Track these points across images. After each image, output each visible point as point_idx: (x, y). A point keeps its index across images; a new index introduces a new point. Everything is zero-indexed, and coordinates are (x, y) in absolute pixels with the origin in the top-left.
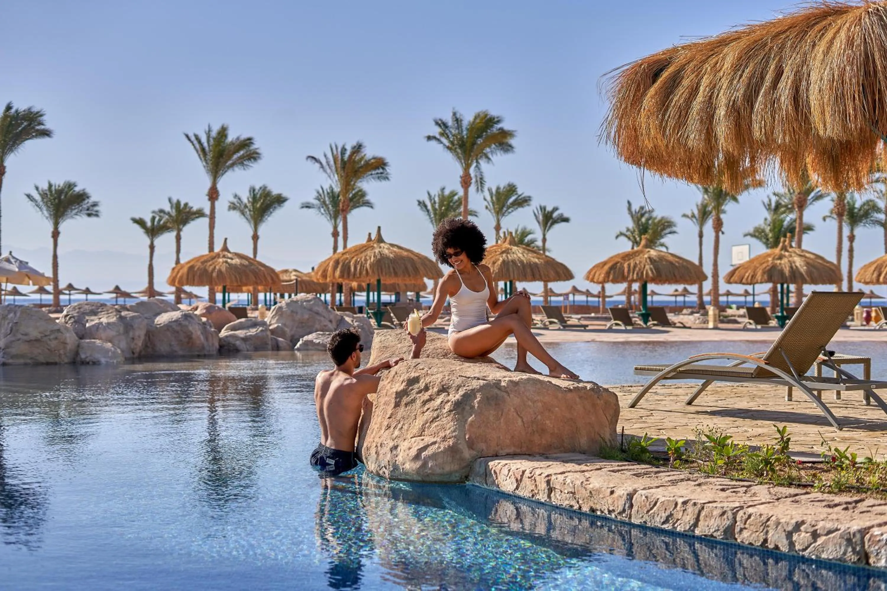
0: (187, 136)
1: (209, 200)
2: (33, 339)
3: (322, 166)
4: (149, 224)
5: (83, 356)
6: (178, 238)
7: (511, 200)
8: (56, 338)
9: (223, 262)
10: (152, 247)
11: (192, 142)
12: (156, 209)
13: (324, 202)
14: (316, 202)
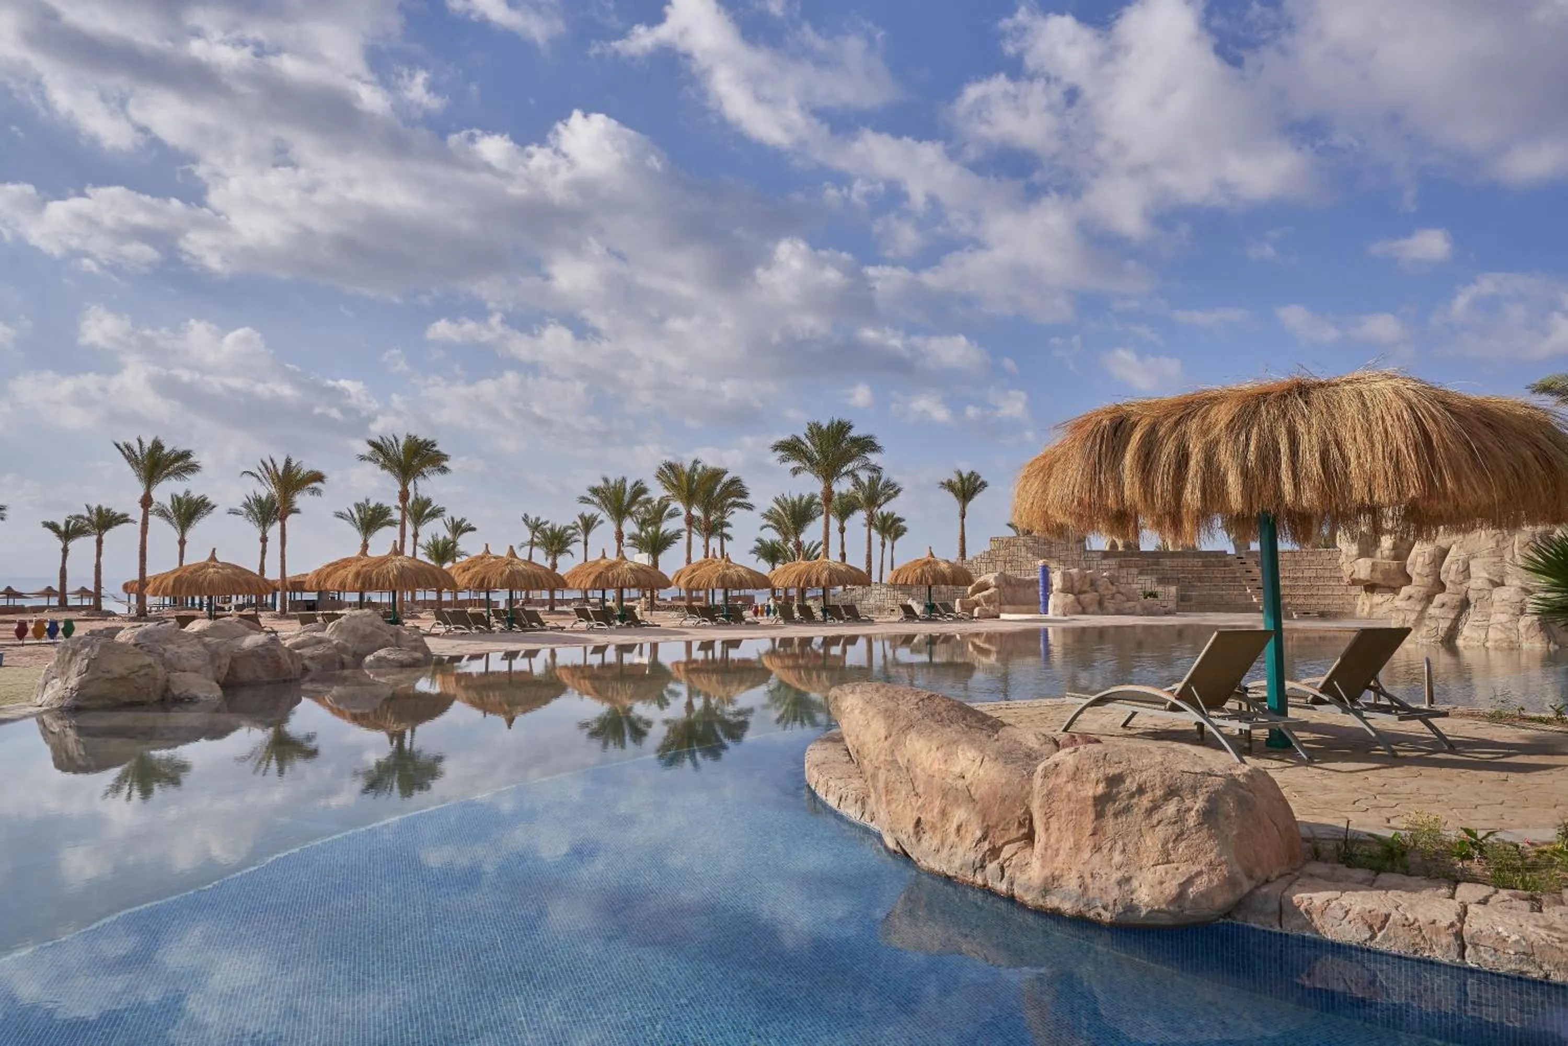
0: (117, 446)
1: (142, 507)
2: (117, 676)
3: (259, 479)
4: (63, 528)
5: (176, 692)
6: (99, 543)
7: (427, 511)
8: (146, 674)
9: (215, 572)
10: (65, 551)
11: (121, 450)
12: (74, 514)
13: (252, 510)
14: (243, 509)
